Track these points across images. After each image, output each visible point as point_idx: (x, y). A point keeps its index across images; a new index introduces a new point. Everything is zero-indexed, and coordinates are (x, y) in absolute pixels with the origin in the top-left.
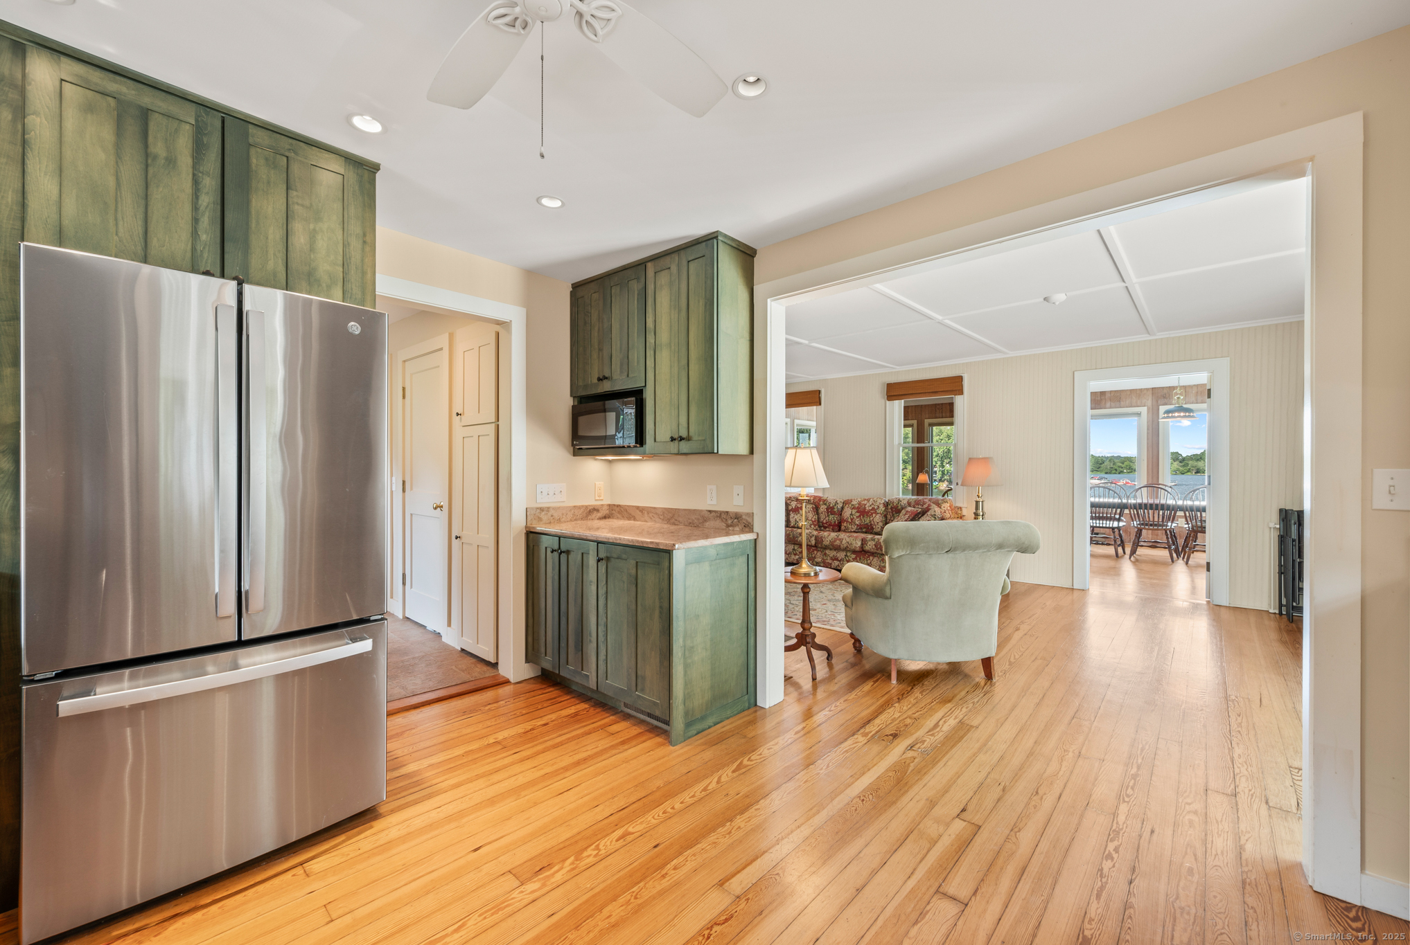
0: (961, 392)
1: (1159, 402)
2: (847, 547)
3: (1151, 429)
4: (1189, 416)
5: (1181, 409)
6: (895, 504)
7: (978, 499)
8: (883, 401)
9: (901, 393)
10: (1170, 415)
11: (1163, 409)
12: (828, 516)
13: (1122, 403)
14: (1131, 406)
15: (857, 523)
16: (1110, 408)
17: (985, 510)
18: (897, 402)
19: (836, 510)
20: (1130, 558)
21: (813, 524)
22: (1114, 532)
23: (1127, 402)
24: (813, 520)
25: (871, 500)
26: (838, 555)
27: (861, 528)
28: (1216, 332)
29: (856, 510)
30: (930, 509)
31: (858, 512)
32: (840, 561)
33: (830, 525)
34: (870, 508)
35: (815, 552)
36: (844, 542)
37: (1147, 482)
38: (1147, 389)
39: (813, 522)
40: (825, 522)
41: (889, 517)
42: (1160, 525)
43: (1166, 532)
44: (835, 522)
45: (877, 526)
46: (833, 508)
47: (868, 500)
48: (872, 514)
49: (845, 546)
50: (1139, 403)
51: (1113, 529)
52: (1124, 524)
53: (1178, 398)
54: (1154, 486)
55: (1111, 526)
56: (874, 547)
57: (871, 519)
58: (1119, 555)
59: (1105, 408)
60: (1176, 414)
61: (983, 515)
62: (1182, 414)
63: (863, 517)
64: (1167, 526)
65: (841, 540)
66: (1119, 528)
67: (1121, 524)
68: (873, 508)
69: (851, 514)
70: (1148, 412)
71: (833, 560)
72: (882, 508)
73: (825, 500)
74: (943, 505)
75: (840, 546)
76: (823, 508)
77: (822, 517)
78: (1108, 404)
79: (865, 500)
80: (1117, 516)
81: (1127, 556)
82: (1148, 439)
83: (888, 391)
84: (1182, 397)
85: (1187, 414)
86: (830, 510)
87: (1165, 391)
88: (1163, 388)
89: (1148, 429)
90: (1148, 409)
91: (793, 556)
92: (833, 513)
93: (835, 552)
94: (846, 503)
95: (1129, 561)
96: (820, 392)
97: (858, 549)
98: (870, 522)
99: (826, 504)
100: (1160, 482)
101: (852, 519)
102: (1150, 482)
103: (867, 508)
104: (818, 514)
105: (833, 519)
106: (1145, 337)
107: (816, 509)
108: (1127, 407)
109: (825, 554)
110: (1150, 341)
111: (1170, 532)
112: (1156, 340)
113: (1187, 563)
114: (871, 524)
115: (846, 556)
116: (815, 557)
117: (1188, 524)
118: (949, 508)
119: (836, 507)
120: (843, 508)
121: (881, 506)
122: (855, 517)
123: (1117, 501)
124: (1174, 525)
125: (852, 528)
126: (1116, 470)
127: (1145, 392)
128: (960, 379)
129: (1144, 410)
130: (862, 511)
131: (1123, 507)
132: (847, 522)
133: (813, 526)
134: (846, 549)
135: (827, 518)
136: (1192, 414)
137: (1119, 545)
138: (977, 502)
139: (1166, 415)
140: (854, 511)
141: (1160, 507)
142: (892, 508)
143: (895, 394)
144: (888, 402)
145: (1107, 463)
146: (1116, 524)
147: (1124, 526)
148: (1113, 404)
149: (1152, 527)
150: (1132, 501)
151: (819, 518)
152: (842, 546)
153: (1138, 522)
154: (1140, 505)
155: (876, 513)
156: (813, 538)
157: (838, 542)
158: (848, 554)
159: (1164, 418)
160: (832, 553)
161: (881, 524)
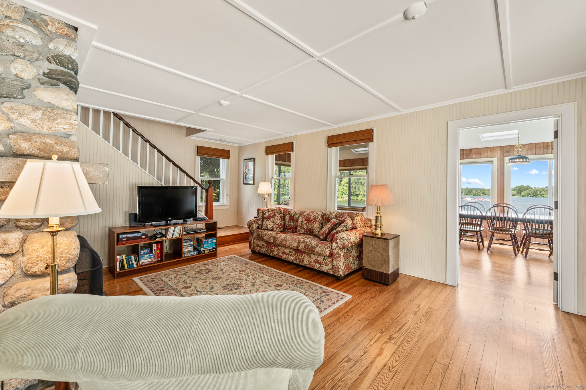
0: (371, 140)
1: (504, 154)
2: (289, 246)
3: (499, 170)
4: (526, 161)
5: (520, 157)
6: (328, 216)
7: (377, 215)
8: (326, 147)
9: (335, 142)
10: (513, 161)
11: (507, 159)
12: (290, 222)
13: (482, 155)
14: (487, 157)
15: (305, 227)
16: (475, 158)
17: (382, 223)
18: (334, 149)
19: (295, 218)
20: (487, 251)
21: (279, 227)
22: (477, 234)
23: (485, 155)
24: (280, 224)
25: (315, 212)
26: (286, 251)
27: (306, 231)
28: (564, 82)
29: (305, 219)
30: (345, 221)
31: (306, 220)
32: (287, 255)
33: (291, 228)
34: (313, 218)
35: (274, 247)
36: (288, 242)
37: (497, 201)
38: (497, 147)
39: (279, 225)
40: (288, 225)
41: (324, 224)
42: (507, 231)
43: (511, 236)
44: (294, 226)
45: (316, 230)
46: (293, 217)
47: (313, 212)
48: (314, 222)
49: (288, 245)
50: (492, 156)
51: (477, 232)
52: (484, 229)
53: (518, 150)
54: (501, 205)
55: (475, 230)
56: (303, 247)
57: (313, 225)
58: (481, 248)
59: (472, 158)
60: (517, 160)
61: (380, 227)
62: (521, 160)
63: (309, 223)
64: (512, 231)
65: (286, 241)
66: (480, 231)
67: (482, 229)
68: (315, 218)
69: (302, 222)
70: (498, 161)
71: (283, 254)
72: (320, 218)
73: (289, 212)
74: (356, 218)
75: (285, 245)
76: (288, 217)
77: (287, 222)
78: (474, 156)
79: (312, 212)
80: (479, 223)
81: (485, 249)
82: (497, 177)
83: (328, 141)
84: (521, 150)
85: (524, 160)
86: (292, 218)
87: (508, 148)
88: (507, 146)
89: (497, 171)
90: (498, 159)
91: (262, 249)
92: (293, 220)
93: (284, 249)
94: (301, 213)
95: (486, 253)
96: (292, 143)
97: (295, 248)
98: (312, 227)
99: (289, 214)
100: (505, 203)
101: (302, 225)
102: (499, 203)
103: (311, 218)
104: (284, 220)
105: (293, 224)
106: (503, 91)
107: (283, 218)
108: (485, 158)
109: (279, 249)
110: (506, 94)
111: (514, 235)
112: (511, 93)
113: (526, 257)
114: (312, 229)
115: (290, 252)
116: (273, 251)
117: (525, 230)
118: (360, 220)
119: (295, 216)
120: (299, 217)
121: (320, 217)
122: (304, 223)
123: (479, 214)
124: (516, 231)
125: (301, 231)
126: (478, 194)
127: (496, 148)
128: (371, 131)
129: (495, 160)
130: (309, 220)
131: (482, 218)
132: (300, 226)
133: (278, 229)
134: (288, 247)
135: (289, 223)
136: (527, 160)
137: (480, 242)
138: (377, 217)
139: (510, 161)
140: (304, 219)
141: (507, 219)
142: (326, 218)
143: (332, 143)
144: (329, 148)
145: (474, 191)
146: (478, 229)
147: (483, 230)
148: (477, 156)
149: (502, 232)
150: (489, 214)
151: (285, 223)
152: (286, 245)
153: (493, 228)
154: (494, 217)
155: (316, 222)
156: (272, 238)
157: (284, 242)
158: (291, 251)
159: (508, 163)
160: (282, 249)
161: (318, 229)
